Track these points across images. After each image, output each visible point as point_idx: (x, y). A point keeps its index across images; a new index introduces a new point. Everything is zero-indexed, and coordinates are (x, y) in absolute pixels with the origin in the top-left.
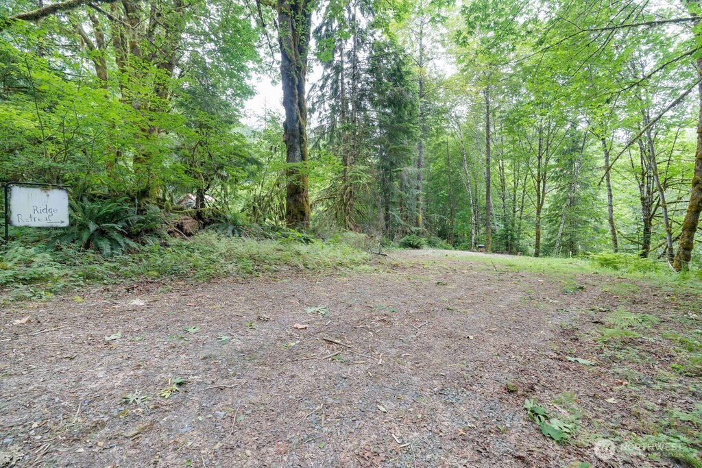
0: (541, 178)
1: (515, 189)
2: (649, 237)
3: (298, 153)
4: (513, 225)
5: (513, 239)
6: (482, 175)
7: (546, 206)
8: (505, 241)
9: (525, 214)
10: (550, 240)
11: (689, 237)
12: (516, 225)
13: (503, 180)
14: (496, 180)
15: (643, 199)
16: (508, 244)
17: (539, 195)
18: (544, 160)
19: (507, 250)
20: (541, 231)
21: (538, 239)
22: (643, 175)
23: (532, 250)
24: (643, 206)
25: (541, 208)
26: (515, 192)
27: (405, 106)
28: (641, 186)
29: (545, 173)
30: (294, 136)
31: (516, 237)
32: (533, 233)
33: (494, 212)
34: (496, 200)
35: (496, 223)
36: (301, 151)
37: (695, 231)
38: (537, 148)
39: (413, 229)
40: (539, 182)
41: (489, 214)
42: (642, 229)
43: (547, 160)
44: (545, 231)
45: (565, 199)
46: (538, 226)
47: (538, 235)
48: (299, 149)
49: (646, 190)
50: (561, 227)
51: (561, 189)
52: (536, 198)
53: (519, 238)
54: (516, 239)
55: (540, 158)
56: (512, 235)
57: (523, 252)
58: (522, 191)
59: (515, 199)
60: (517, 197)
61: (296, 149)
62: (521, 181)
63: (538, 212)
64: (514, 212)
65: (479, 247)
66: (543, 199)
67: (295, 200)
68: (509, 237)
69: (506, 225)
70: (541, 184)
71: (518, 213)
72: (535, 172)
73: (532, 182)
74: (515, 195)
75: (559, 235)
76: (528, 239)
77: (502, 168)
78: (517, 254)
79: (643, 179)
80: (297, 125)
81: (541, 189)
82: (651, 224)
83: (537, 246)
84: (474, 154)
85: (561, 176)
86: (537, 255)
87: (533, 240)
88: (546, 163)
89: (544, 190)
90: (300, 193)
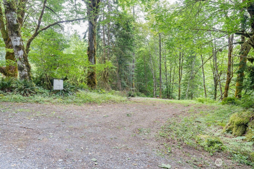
0: (180, 68)
1: (171, 71)
2: (216, 92)
3: (93, 59)
4: (170, 87)
5: (170, 93)
6: (157, 65)
7: (183, 79)
8: (167, 94)
9: (174, 82)
10: (184, 93)
11: (226, 92)
12: (171, 87)
13: (166, 68)
14: (163, 68)
15: (214, 78)
16: (168, 95)
17: (180, 75)
18: (181, 61)
19: (168, 97)
20: (181, 89)
21: (179, 93)
22: (214, 69)
23: (177, 97)
24: (214, 80)
25: (180, 80)
26: (171, 73)
27: (130, 38)
28: (214, 73)
29: (182, 66)
30: (92, 53)
31: (171, 92)
32: (178, 90)
33: (162, 81)
34: (163, 76)
35: (163, 86)
36: (94, 59)
37: (228, 90)
38: (179, 55)
39: (131, 89)
40: (180, 69)
41: (161, 82)
42: (214, 89)
43: (183, 61)
44: (182, 90)
45: (189, 77)
46: (179, 88)
47: (180, 91)
48: (93, 58)
49: (215, 75)
50: (188, 88)
51: (188, 73)
52: (179, 76)
53: (172, 93)
54: (171, 93)
55: (180, 60)
56: (170, 91)
57: (174, 98)
58: (173, 73)
59: (170, 76)
60: (171, 75)
61: (92, 58)
62: (173, 69)
63: (180, 82)
64: (170, 81)
65: (157, 96)
66: (181, 76)
67: (92, 78)
68: (169, 92)
69: (167, 87)
70: (181, 70)
71: (172, 82)
72: (178, 65)
73: (177, 69)
74: (170, 74)
75: (187, 91)
76: (175, 93)
77: (165, 63)
78: (172, 99)
79: (214, 71)
80: (94, 49)
81: (181, 72)
82: (217, 87)
83: (179, 96)
84: (154, 56)
85: (188, 67)
86: (179, 99)
87: (178, 93)
88: (182, 62)
89: (181, 73)
90: (93, 75)
